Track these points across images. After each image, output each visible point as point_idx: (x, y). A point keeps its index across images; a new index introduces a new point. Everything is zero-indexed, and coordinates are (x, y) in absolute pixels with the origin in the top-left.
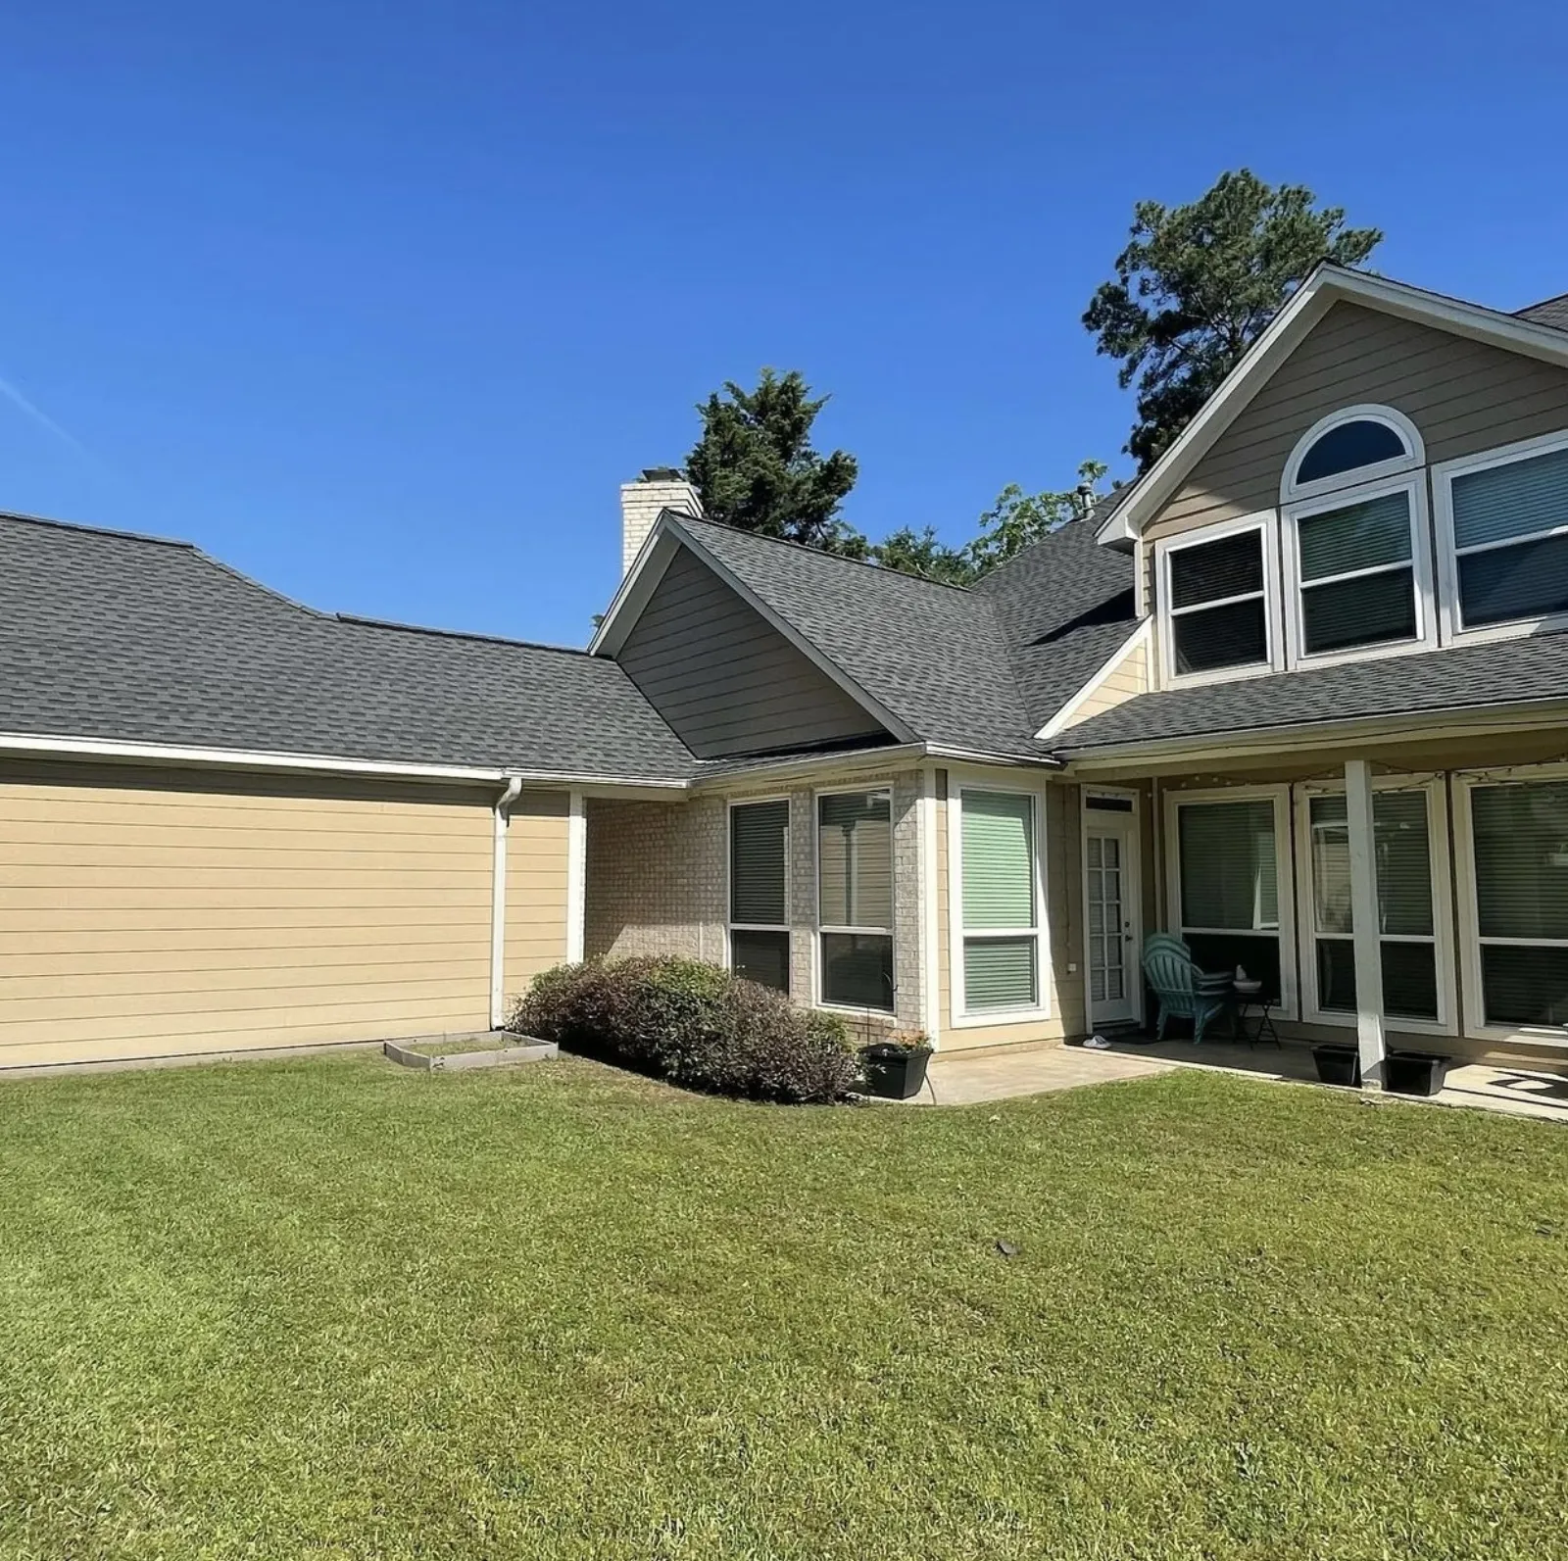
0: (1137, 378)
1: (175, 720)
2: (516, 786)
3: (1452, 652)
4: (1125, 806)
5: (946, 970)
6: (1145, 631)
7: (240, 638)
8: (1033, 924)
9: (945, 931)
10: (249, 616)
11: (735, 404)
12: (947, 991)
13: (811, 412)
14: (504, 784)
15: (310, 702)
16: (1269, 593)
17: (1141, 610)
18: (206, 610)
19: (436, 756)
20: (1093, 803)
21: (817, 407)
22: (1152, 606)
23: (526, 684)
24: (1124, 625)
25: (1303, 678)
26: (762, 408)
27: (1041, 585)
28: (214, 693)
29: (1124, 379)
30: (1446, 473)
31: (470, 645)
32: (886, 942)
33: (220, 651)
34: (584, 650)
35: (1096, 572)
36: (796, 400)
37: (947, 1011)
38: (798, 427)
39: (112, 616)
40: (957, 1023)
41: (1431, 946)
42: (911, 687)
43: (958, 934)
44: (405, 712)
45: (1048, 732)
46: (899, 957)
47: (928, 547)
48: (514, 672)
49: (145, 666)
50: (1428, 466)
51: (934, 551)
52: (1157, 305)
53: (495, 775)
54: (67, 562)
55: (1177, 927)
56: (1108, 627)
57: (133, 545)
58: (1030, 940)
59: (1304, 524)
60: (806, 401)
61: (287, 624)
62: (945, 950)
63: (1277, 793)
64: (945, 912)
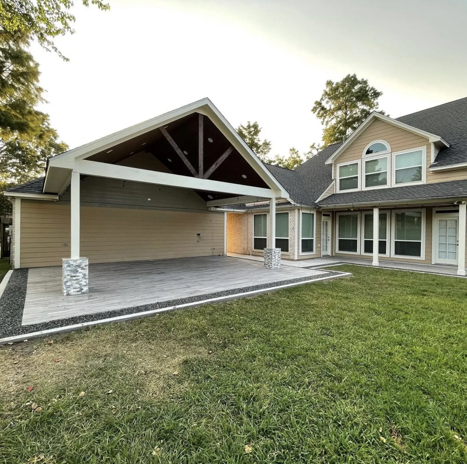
3: (394, 188)
8: (313, 237)
9: (299, 238)
12: (298, 249)
25: (365, 192)
27: (310, 170)
35: (321, 168)
40: (300, 255)
41: (386, 241)
43: (301, 239)
63: (359, 213)
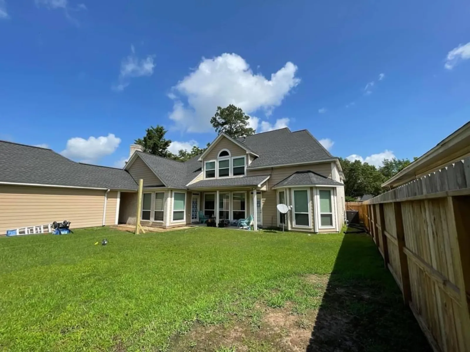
0: (218, 131)
1: (50, 180)
2: (109, 190)
4: (198, 194)
5: (170, 216)
6: (202, 172)
7: (61, 167)
10: (63, 163)
11: (152, 129)
13: (164, 134)
14: (107, 190)
15: (74, 177)
16: (216, 169)
17: (202, 170)
18: (55, 162)
19: (96, 186)
20: (194, 194)
21: (166, 132)
22: (204, 169)
23: (112, 174)
24: (200, 171)
26: (157, 131)
28: (57, 176)
29: (216, 131)
30: (233, 158)
31: (102, 168)
32: (163, 212)
33: (58, 169)
34: (122, 169)
36: (162, 131)
37: (170, 221)
38: (162, 135)
39: (37, 162)
42: (169, 179)
44: (91, 179)
45: (187, 185)
46: (164, 214)
47: (185, 152)
48: (110, 172)
49: (44, 171)
50: (231, 157)
51: (186, 153)
52: (221, 121)
53: (106, 189)
54: (26, 152)
55: (204, 210)
56: (198, 172)
57: (40, 149)
58: (183, 212)
59: (220, 162)
60: (163, 131)
61: (70, 164)
62: (171, 213)
64: (171, 208)
